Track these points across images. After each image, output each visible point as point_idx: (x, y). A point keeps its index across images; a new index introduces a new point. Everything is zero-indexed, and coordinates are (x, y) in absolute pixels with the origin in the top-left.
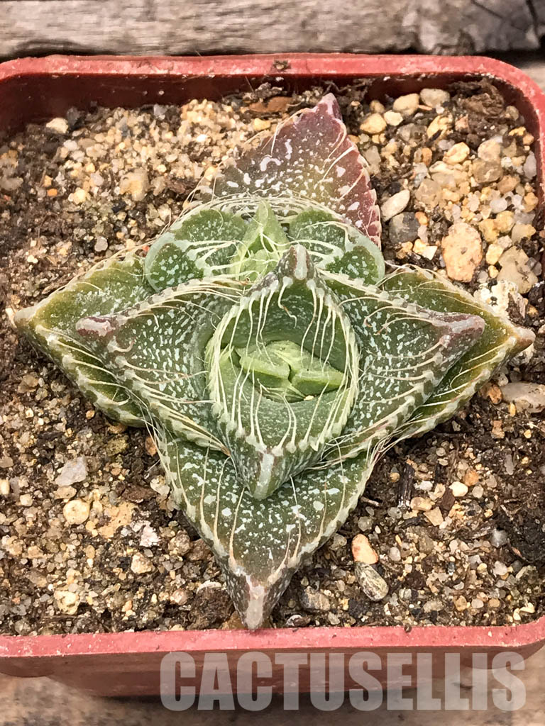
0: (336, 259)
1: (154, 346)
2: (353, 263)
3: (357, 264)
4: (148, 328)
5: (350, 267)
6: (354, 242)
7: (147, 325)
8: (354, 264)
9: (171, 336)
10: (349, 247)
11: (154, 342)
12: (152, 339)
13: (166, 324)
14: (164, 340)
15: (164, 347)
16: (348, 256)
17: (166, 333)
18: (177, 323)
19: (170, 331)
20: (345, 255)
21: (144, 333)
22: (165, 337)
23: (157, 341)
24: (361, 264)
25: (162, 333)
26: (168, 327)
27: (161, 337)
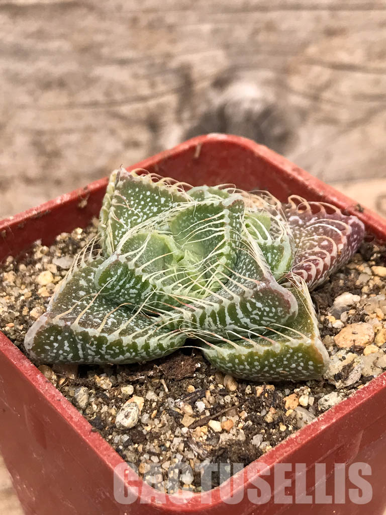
0: (265, 244)
1: (140, 207)
2: (273, 253)
3: (274, 256)
4: (145, 195)
5: (269, 255)
6: (281, 243)
7: (146, 193)
8: (272, 255)
9: (154, 213)
10: (277, 242)
11: (143, 205)
12: (142, 203)
13: (156, 203)
14: (148, 210)
15: (145, 213)
16: (273, 247)
17: (152, 208)
18: (162, 209)
19: (155, 209)
20: (272, 245)
21: (141, 196)
22: (149, 209)
23: (144, 207)
24: (275, 257)
25: (150, 206)
26: (156, 206)
27: (148, 208)
